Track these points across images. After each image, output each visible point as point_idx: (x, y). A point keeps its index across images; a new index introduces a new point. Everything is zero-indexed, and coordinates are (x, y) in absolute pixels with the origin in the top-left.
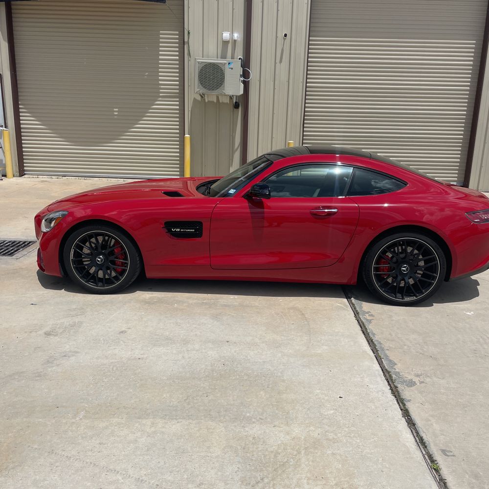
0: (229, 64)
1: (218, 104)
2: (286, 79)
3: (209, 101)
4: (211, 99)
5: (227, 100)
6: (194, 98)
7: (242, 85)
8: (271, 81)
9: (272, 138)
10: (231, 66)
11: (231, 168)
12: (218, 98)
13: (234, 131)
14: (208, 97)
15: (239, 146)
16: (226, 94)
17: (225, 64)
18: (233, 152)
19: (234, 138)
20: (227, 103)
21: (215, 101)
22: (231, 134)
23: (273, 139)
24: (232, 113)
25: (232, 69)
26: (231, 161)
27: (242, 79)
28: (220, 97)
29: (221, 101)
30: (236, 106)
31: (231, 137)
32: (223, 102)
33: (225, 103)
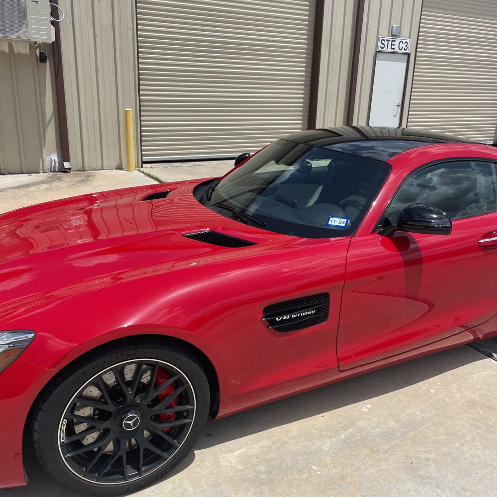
1: (11, 56)
5: (25, 50)
7: (53, 28)
9: (99, 104)
11: (44, 149)
12: (11, 46)
13: (43, 95)
15: (52, 118)
18: (45, 127)
19: (43, 106)
20: (27, 54)
21: (7, 51)
22: (39, 100)
24: (36, 69)
25: (37, 2)
26: (42, 139)
27: (52, 19)
28: (13, 44)
29: (16, 51)
30: (43, 59)
31: (39, 104)
32: (19, 53)
33: (23, 54)
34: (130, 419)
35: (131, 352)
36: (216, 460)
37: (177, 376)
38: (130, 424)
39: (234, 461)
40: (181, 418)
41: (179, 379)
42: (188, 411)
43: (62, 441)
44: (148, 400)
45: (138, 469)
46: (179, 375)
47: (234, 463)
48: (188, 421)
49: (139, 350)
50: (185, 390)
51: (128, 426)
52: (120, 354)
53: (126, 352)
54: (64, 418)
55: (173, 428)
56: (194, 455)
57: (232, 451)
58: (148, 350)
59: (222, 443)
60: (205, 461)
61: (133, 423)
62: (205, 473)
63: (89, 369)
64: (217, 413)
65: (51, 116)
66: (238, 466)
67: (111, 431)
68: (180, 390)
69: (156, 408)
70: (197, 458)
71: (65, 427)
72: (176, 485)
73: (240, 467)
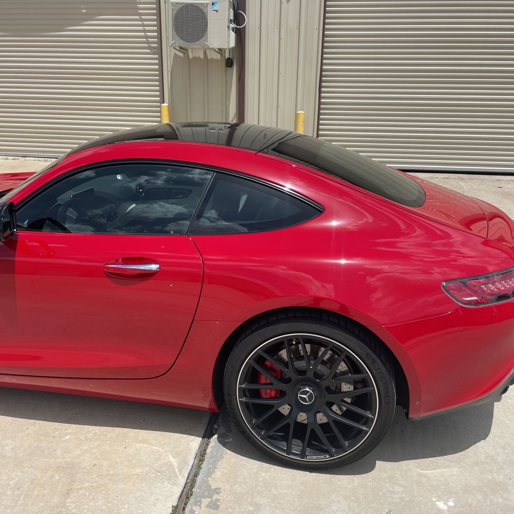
0: (213, 4)
1: (206, 61)
2: (296, 25)
3: (194, 58)
4: (197, 55)
5: (217, 56)
6: (175, 54)
7: (233, 35)
8: (276, 28)
10: (216, 7)
12: (205, 53)
13: (227, 98)
14: (192, 51)
16: (210, 47)
17: (207, 4)
19: (227, 106)
20: (218, 59)
21: (202, 57)
22: (224, 103)
23: (279, 108)
24: (224, 73)
25: (217, 11)
27: (232, 25)
28: (207, 51)
29: (209, 57)
30: (229, 63)
31: (224, 106)
32: (212, 59)
33: (215, 60)
65: (233, 116)
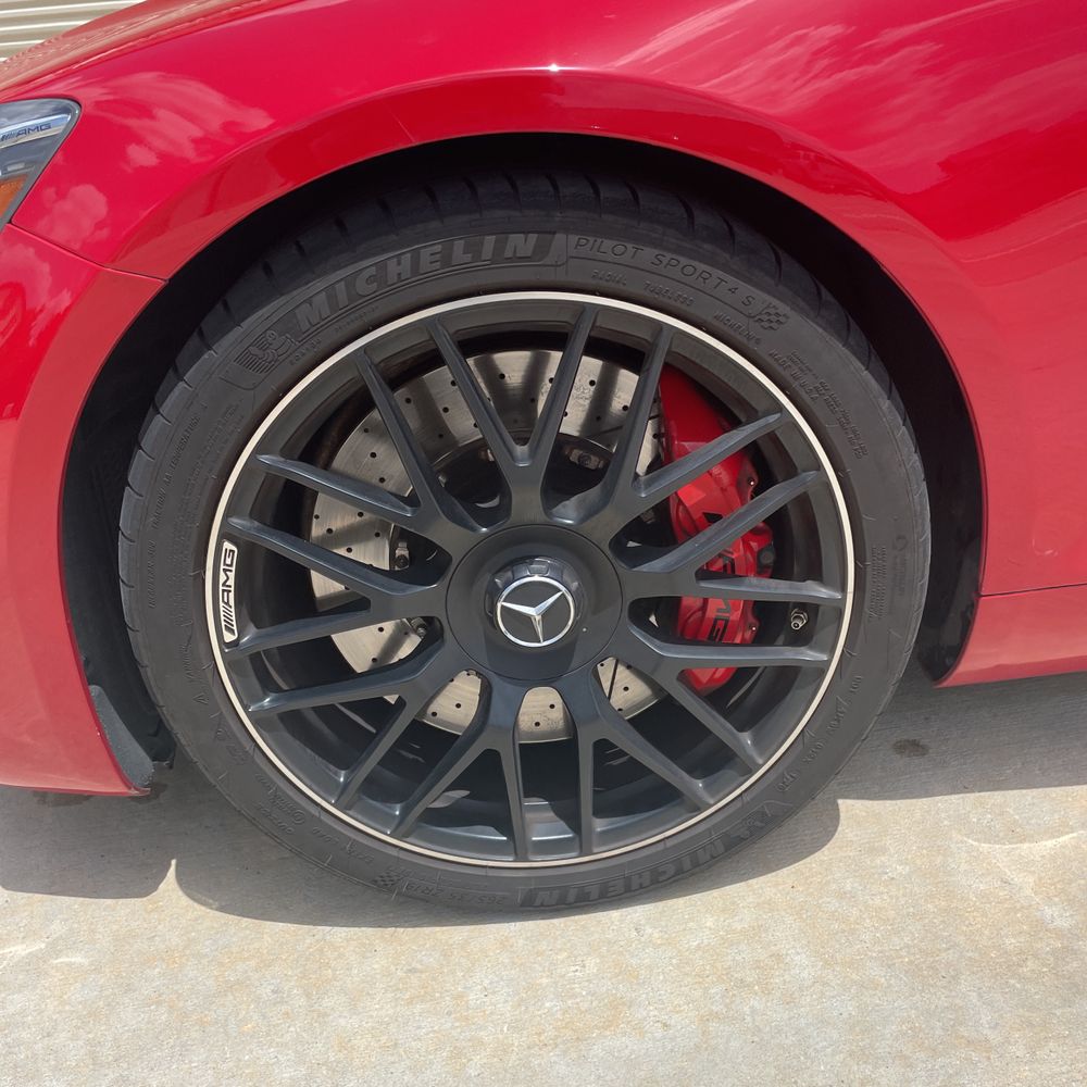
34: (532, 594)
35: (521, 243)
36: (939, 859)
37: (761, 422)
38: (528, 618)
39: (1026, 882)
40: (781, 639)
41: (772, 437)
42: (810, 608)
43: (229, 637)
44: (611, 522)
45: (573, 820)
46: (773, 418)
47: (1028, 892)
48: (808, 655)
49: (560, 238)
50: (803, 501)
51: (522, 624)
52: (459, 245)
53: (490, 241)
54: (222, 537)
55: (741, 674)
56: (835, 818)
57: (1016, 834)
58: (608, 244)
59: (966, 789)
60: (883, 850)
61: (545, 615)
62: (878, 901)
63: (309, 301)
64: (957, 652)
66: (1048, 911)
67: (448, 634)
68: (777, 497)
69: (657, 565)
70: (845, 830)
71: (232, 575)
72: (739, 927)
73: (1059, 917)
